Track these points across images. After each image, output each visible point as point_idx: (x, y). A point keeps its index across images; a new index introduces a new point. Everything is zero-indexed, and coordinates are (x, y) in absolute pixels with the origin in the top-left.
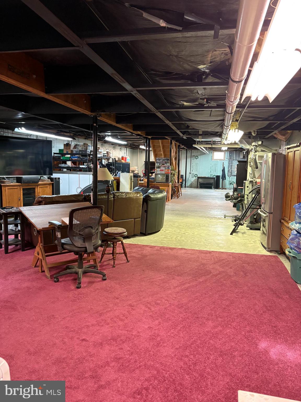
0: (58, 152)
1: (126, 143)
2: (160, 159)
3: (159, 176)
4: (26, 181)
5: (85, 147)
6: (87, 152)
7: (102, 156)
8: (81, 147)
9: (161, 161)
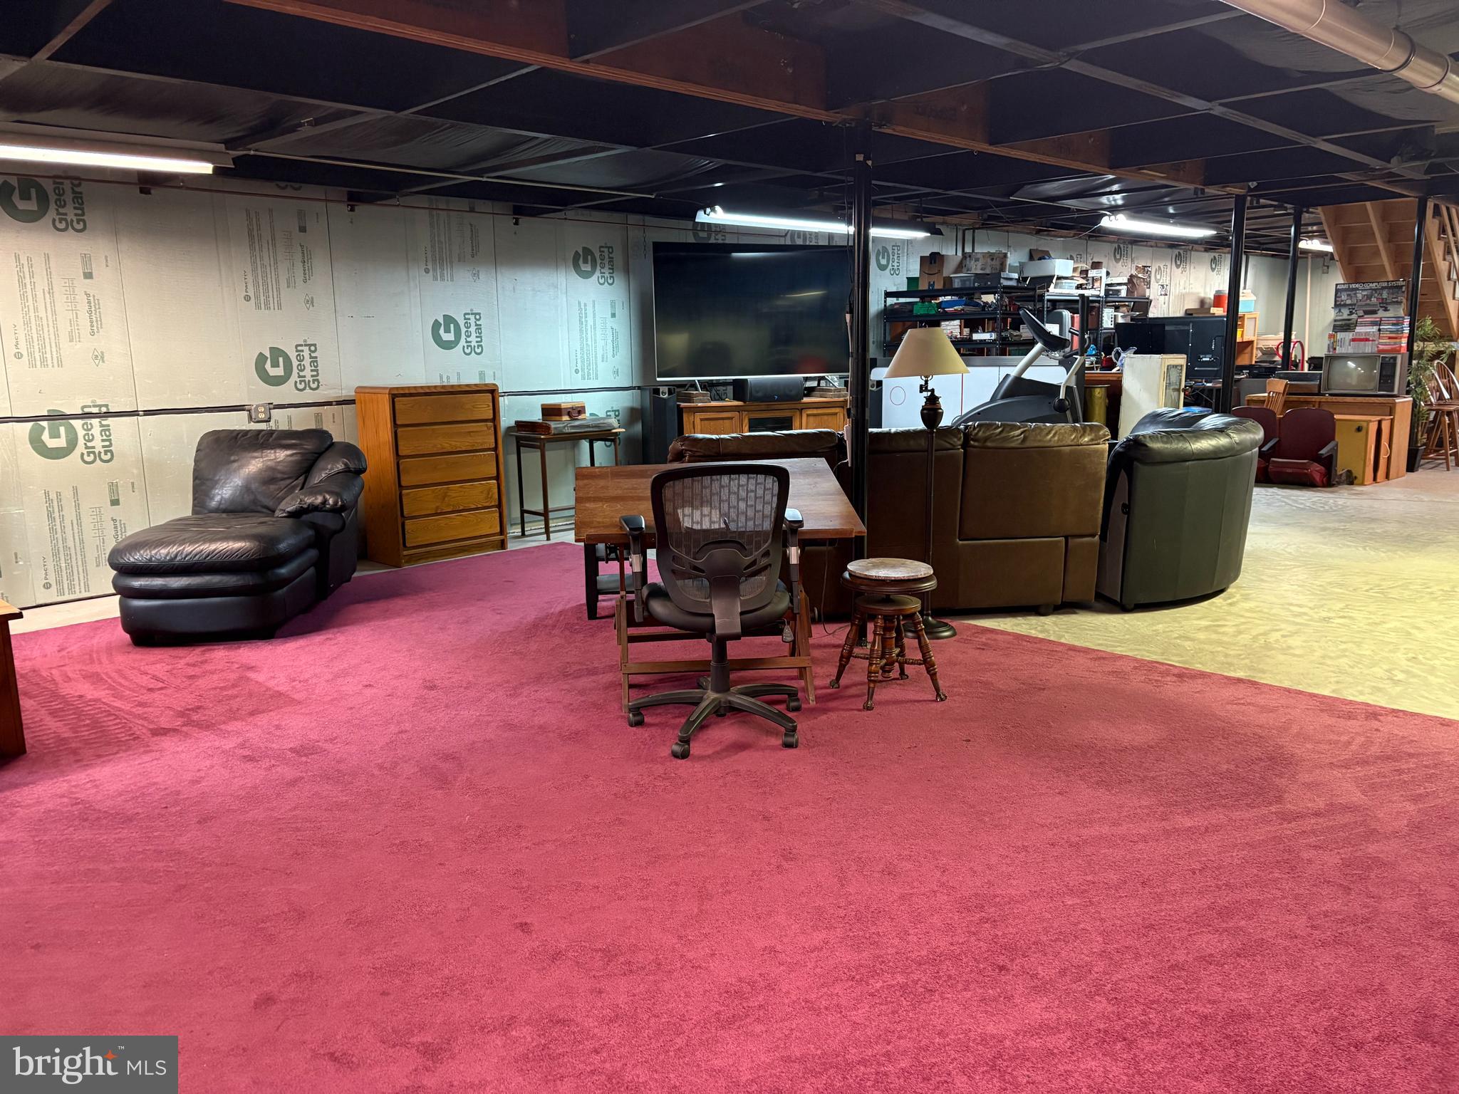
0: (905, 289)
1: (1214, 232)
2: (1357, 289)
3: (1351, 364)
4: (760, 394)
5: (994, 262)
6: (1002, 281)
7: (1102, 294)
8: (979, 264)
9: (1359, 296)
